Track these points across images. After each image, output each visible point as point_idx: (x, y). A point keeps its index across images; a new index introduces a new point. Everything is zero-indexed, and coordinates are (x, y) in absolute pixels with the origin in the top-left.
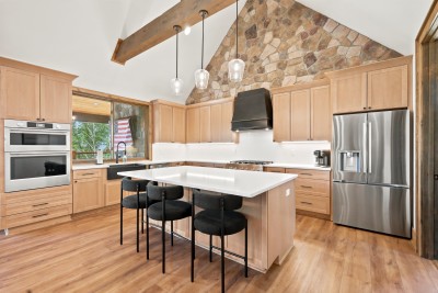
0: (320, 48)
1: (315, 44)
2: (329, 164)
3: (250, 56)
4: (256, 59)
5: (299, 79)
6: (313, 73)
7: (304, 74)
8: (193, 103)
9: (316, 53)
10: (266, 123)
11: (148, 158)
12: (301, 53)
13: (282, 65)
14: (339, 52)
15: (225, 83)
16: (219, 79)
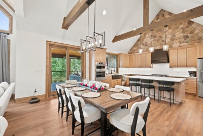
0: (191, 33)
1: (188, 31)
2: (196, 76)
3: (158, 36)
4: (161, 37)
5: (181, 44)
6: (187, 42)
7: (183, 42)
8: (131, 53)
9: (189, 35)
10: (167, 61)
11: (118, 73)
12: (181, 35)
13: (172, 39)
14: (199, 35)
15: (146, 45)
16: (143, 44)
